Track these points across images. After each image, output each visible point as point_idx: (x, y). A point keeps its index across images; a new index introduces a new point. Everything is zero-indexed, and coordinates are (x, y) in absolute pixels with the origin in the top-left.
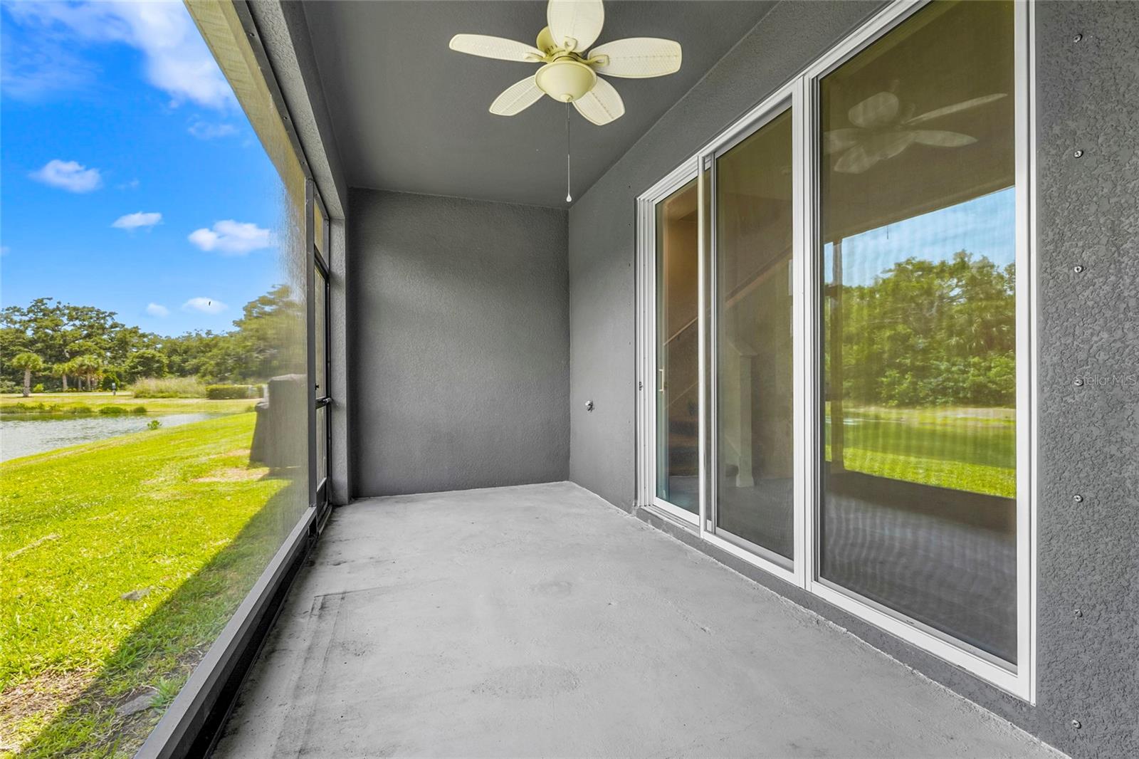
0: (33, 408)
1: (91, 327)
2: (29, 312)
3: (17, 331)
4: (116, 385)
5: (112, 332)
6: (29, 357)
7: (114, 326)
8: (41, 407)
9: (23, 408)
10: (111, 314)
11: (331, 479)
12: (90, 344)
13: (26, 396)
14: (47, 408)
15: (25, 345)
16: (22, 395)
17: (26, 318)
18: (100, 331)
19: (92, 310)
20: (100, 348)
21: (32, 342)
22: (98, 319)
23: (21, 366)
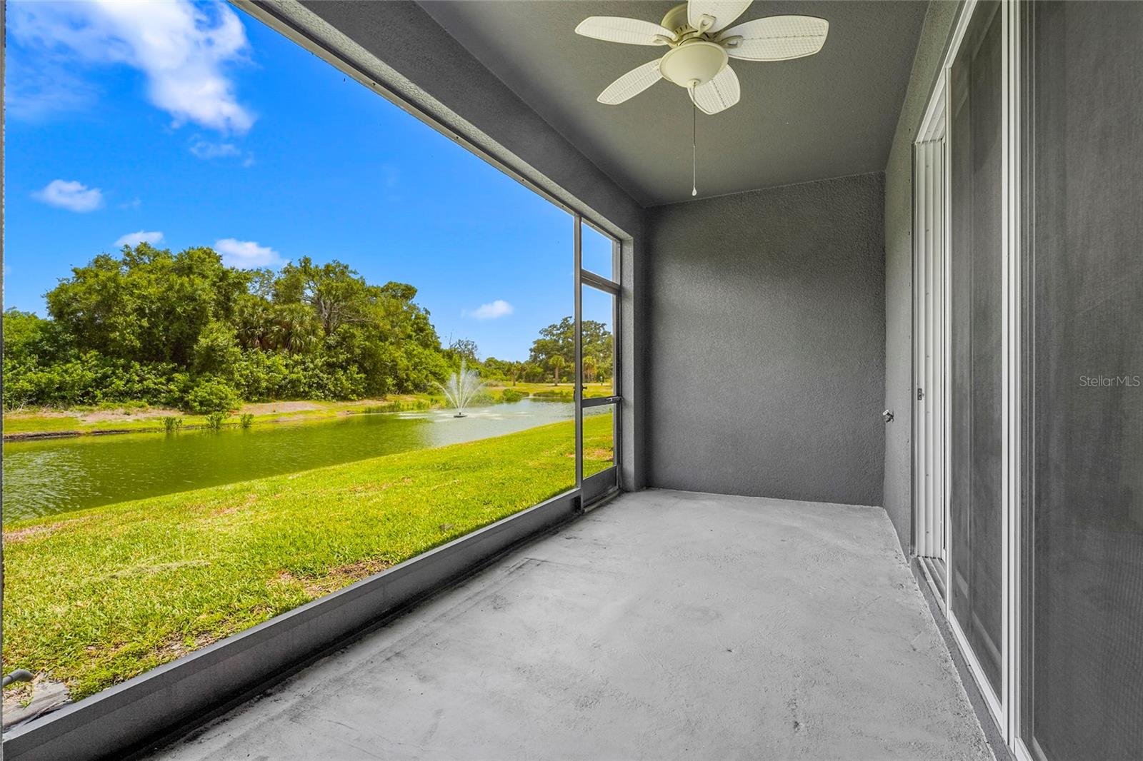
0: (557, 394)
1: (592, 335)
2: (560, 327)
3: (555, 340)
4: (603, 378)
5: (603, 338)
6: (558, 359)
7: (604, 334)
8: (561, 393)
9: (553, 393)
10: (604, 325)
11: (622, 467)
12: (590, 348)
13: (556, 385)
14: (564, 394)
15: (558, 351)
16: (554, 384)
17: (559, 332)
18: (596, 338)
19: (592, 323)
20: (596, 350)
21: (562, 348)
22: (595, 329)
23: (554, 364)
